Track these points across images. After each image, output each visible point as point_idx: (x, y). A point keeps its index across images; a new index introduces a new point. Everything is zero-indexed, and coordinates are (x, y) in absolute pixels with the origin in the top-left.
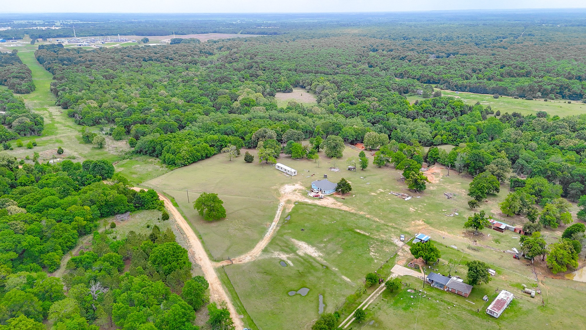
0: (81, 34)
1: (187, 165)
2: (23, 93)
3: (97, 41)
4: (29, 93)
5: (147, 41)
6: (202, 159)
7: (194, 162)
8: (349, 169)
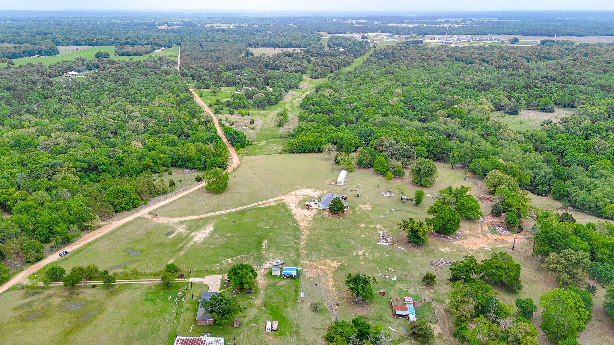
0: (465, 32)
1: (294, 153)
2: (314, 78)
3: (465, 39)
4: (318, 78)
5: (516, 41)
6: (312, 151)
7: (304, 152)
8: (402, 199)
